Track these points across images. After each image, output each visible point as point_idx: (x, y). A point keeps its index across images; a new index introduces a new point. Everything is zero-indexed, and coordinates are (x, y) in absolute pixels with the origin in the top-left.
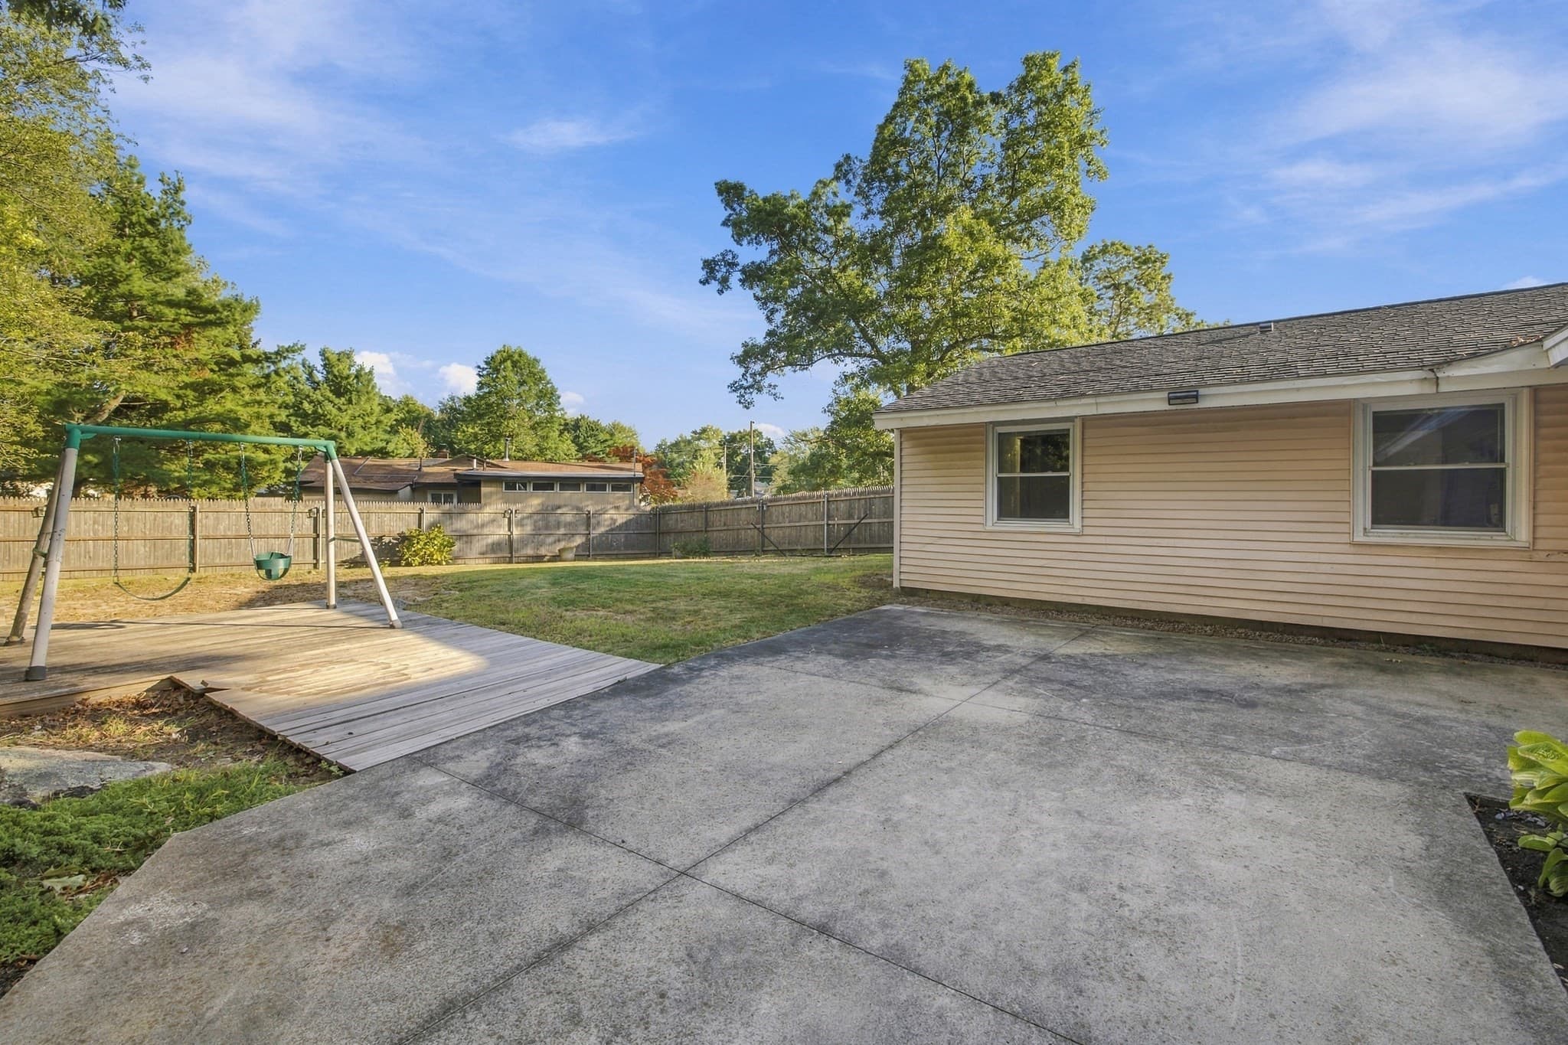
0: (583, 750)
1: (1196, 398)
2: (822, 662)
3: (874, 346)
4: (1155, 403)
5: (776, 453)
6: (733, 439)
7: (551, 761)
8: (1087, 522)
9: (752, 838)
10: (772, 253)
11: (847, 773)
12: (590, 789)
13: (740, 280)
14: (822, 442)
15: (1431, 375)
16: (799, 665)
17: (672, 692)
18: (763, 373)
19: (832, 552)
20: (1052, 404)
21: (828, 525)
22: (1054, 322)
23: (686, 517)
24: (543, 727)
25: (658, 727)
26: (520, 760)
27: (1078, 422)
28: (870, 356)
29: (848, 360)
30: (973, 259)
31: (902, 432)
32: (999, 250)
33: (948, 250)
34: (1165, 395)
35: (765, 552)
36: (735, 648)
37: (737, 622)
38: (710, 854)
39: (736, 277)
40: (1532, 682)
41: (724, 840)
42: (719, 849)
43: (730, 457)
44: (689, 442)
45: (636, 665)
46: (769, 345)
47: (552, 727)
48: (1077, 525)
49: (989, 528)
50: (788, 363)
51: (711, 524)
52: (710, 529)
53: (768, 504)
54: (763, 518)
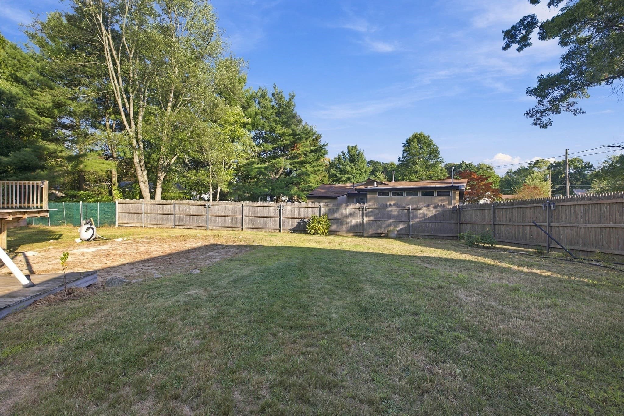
13: (539, 34)
23: (479, 213)
39: (535, 35)
51: (498, 219)
52: (497, 223)
53: (557, 204)
54: (550, 216)
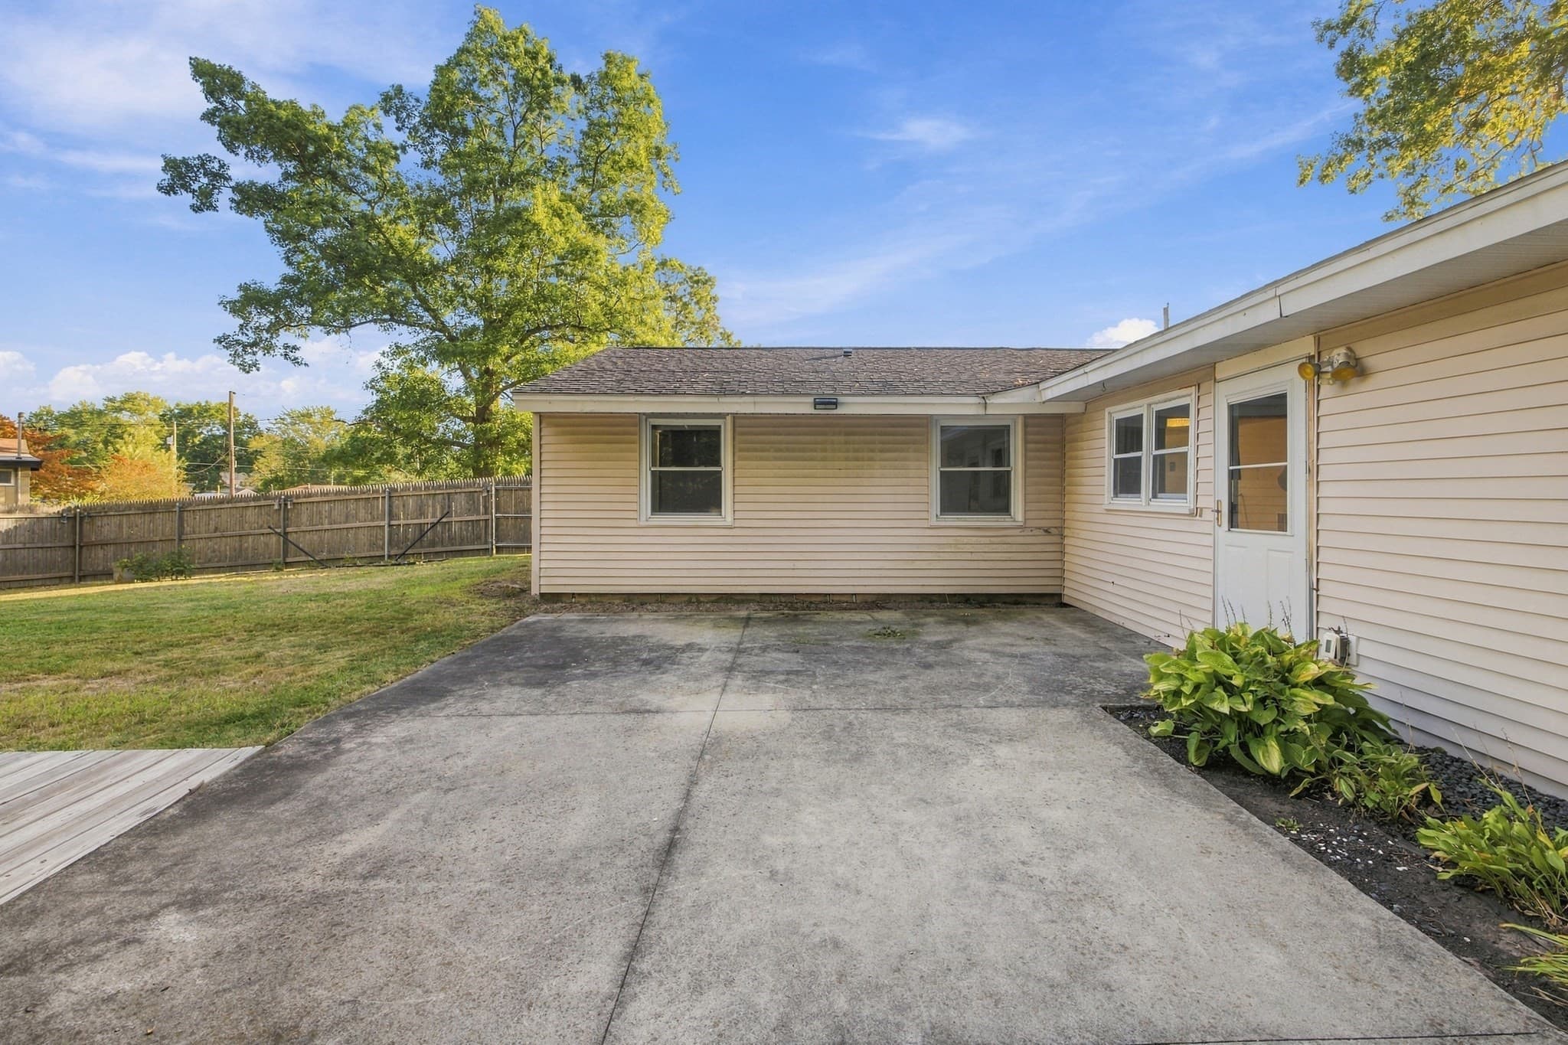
0: (210, 932)
1: (835, 404)
2: (510, 696)
3: (436, 317)
4: (802, 406)
5: (260, 434)
6: (186, 413)
7: (150, 978)
8: (738, 515)
9: (644, 965)
10: (287, 176)
11: (676, 830)
12: (288, 1000)
13: (232, 200)
14: (362, 424)
15: (982, 401)
16: (484, 707)
17: (310, 785)
18: (274, 329)
19: (401, 557)
20: (715, 400)
21: (390, 526)
22: (642, 322)
23: (139, 520)
24: (71, 917)
25: (334, 847)
26: (60, 1001)
27: (729, 418)
28: (433, 329)
29: (404, 328)
30: (561, 243)
31: (541, 416)
32: (588, 240)
33: (536, 226)
34: (811, 399)
35: (288, 565)
36: (366, 699)
37: (343, 662)
38: (605, 1018)
39: (224, 197)
40: (1039, 618)
41: (606, 987)
42: (611, 1004)
43: (183, 439)
44: (100, 413)
45: (199, 759)
46: (284, 294)
47: (98, 911)
48: (729, 520)
49: (643, 523)
50: (312, 321)
51: (188, 529)
52: (189, 537)
53: (295, 501)
54: (286, 519)
